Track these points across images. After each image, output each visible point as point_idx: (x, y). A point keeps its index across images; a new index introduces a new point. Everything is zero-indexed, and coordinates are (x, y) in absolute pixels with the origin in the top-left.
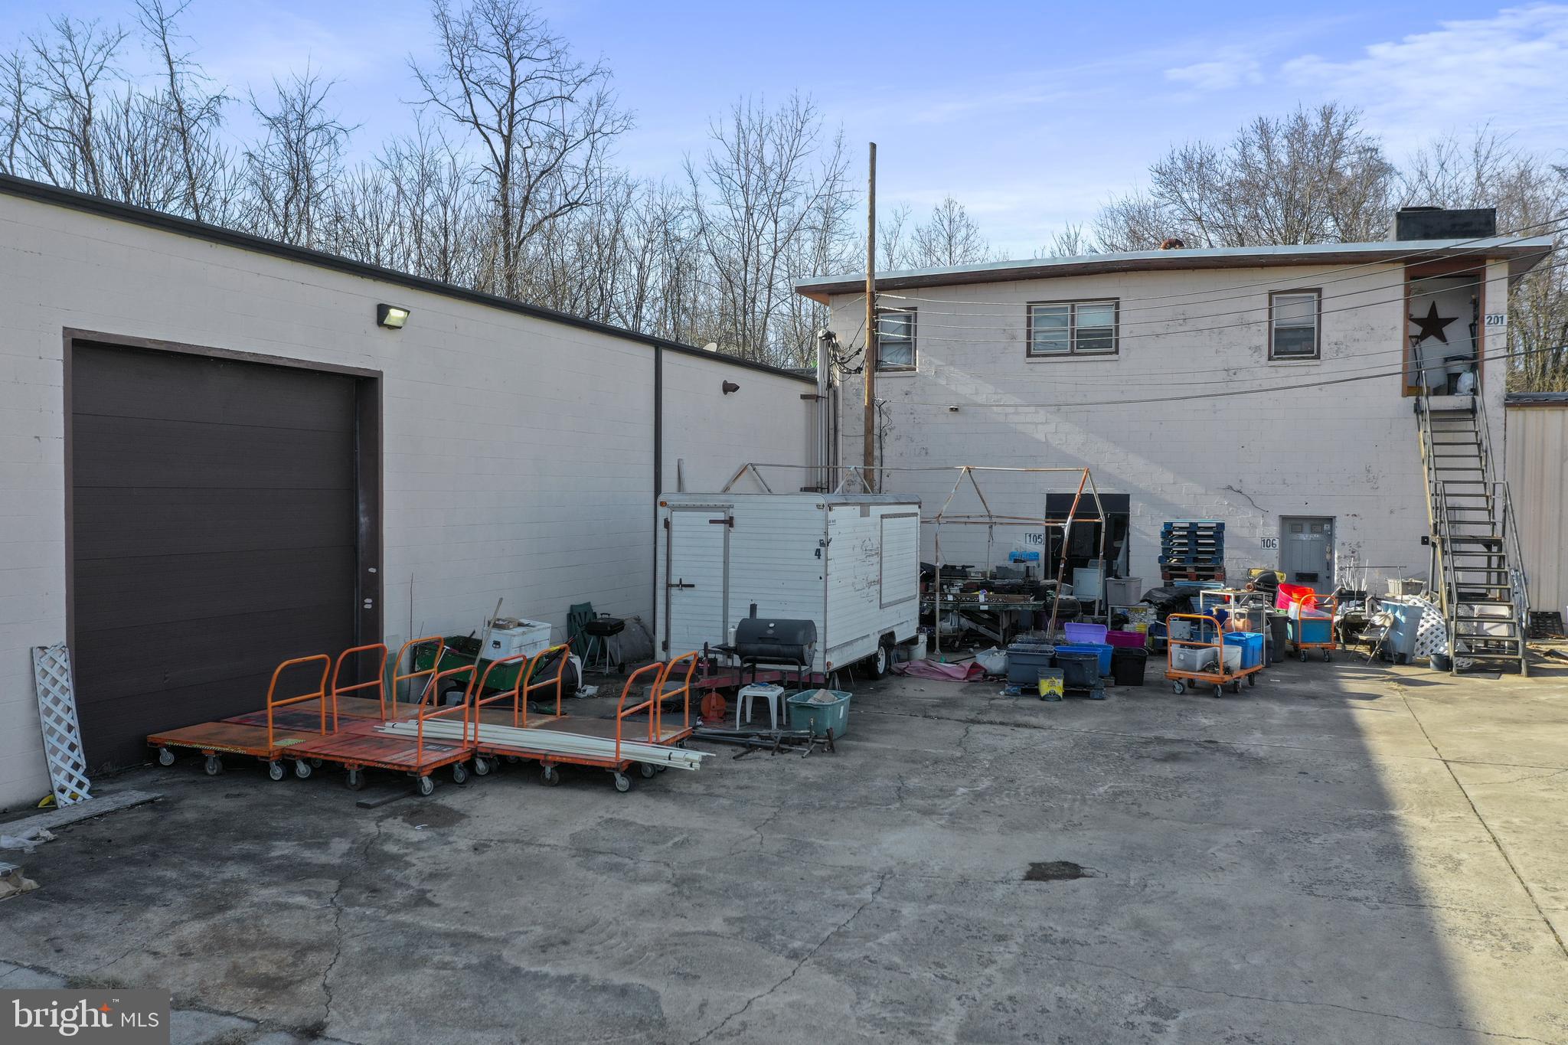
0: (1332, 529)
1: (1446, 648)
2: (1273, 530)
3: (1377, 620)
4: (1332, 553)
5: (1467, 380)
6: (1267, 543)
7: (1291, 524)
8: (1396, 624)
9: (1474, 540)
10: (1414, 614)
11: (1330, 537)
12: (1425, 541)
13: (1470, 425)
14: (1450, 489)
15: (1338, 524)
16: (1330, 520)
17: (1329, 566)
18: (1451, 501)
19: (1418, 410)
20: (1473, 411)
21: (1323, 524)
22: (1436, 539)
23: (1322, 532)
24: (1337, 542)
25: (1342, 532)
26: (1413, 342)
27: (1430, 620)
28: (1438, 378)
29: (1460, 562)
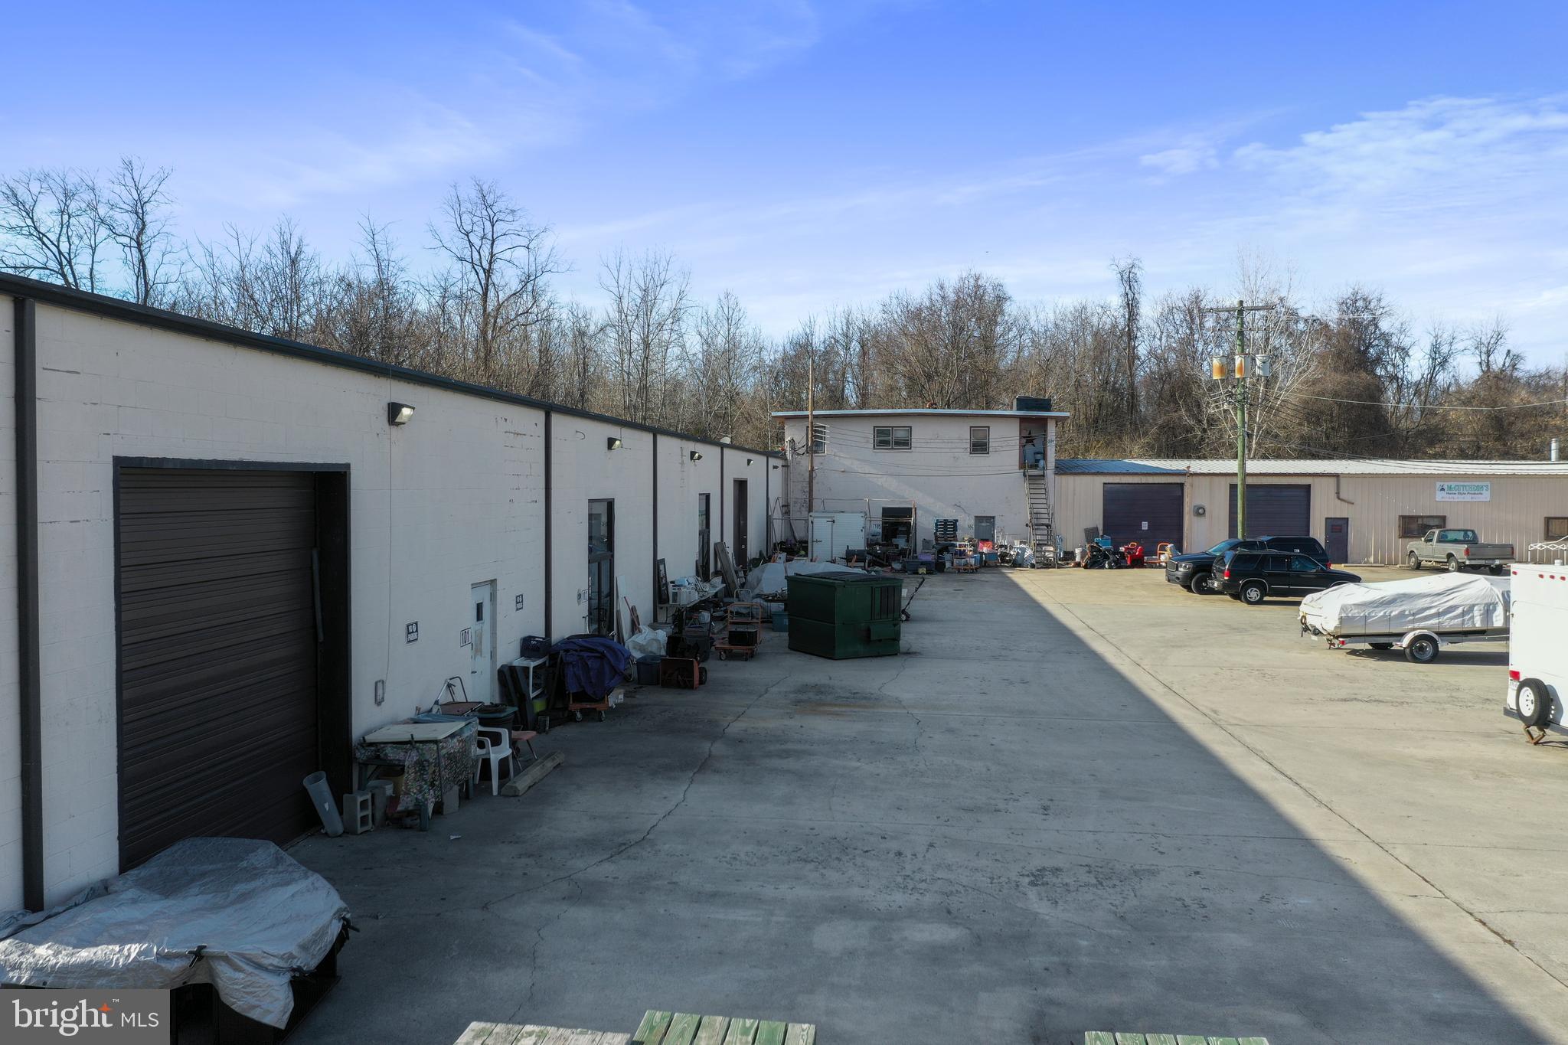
0: (994, 521)
1: (1034, 562)
2: (972, 522)
3: (1012, 553)
4: (994, 531)
5: (1042, 463)
6: (970, 527)
7: (979, 519)
8: (1018, 553)
9: (1043, 525)
10: (1024, 551)
11: (993, 524)
12: (1027, 525)
13: (1043, 482)
14: (1035, 506)
15: (996, 519)
16: (993, 518)
17: (993, 537)
18: (1035, 511)
19: (1025, 475)
20: (1043, 476)
21: (991, 520)
22: (1030, 525)
23: (990, 523)
24: (996, 527)
25: (997, 522)
26: (1022, 446)
27: (1028, 553)
28: (1032, 461)
29: (1039, 532)
